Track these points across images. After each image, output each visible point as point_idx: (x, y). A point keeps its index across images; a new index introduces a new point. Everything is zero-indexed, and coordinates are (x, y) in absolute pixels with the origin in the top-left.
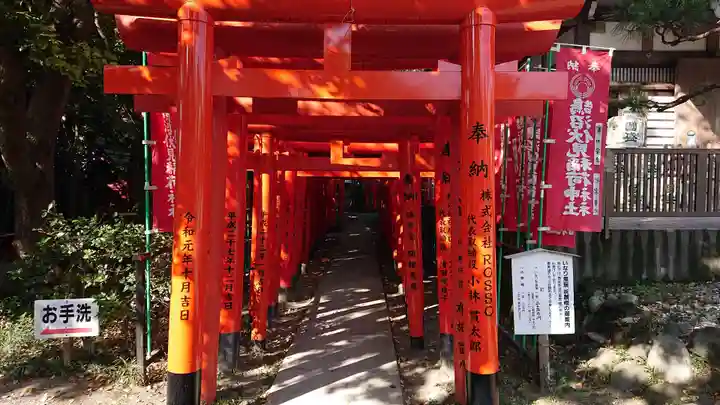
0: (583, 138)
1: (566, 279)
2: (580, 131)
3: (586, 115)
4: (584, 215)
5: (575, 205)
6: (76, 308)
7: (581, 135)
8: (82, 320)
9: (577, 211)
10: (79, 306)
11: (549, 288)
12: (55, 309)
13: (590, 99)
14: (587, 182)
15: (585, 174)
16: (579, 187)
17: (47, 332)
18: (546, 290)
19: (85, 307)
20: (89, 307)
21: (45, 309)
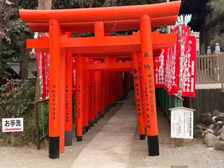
0: (187, 66)
1: (191, 118)
2: (186, 64)
3: (188, 58)
4: (188, 92)
5: (185, 88)
6: (16, 121)
7: (187, 65)
8: (18, 126)
9: (186, 90)
10: (17, 120)
11: (184, 121)
12: (9, 122)
13: (189, 53)
14: (189, 81)
15: (188, 78)
16: (186, 82)
17: (6, 129)
18: (183, 122)
19: (19, 121)
20: (20, 121)
21: (5, 122)
